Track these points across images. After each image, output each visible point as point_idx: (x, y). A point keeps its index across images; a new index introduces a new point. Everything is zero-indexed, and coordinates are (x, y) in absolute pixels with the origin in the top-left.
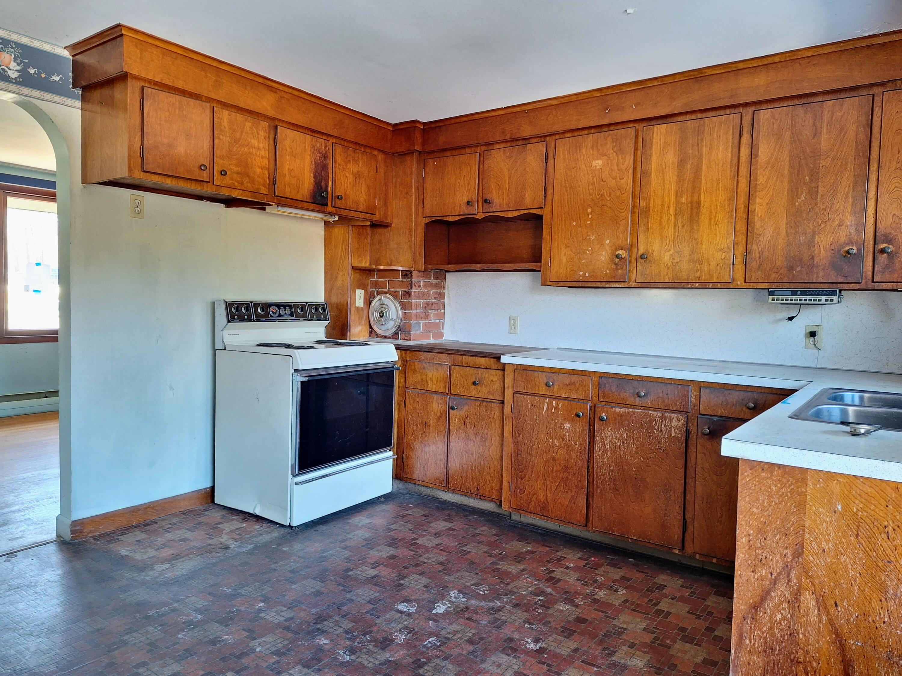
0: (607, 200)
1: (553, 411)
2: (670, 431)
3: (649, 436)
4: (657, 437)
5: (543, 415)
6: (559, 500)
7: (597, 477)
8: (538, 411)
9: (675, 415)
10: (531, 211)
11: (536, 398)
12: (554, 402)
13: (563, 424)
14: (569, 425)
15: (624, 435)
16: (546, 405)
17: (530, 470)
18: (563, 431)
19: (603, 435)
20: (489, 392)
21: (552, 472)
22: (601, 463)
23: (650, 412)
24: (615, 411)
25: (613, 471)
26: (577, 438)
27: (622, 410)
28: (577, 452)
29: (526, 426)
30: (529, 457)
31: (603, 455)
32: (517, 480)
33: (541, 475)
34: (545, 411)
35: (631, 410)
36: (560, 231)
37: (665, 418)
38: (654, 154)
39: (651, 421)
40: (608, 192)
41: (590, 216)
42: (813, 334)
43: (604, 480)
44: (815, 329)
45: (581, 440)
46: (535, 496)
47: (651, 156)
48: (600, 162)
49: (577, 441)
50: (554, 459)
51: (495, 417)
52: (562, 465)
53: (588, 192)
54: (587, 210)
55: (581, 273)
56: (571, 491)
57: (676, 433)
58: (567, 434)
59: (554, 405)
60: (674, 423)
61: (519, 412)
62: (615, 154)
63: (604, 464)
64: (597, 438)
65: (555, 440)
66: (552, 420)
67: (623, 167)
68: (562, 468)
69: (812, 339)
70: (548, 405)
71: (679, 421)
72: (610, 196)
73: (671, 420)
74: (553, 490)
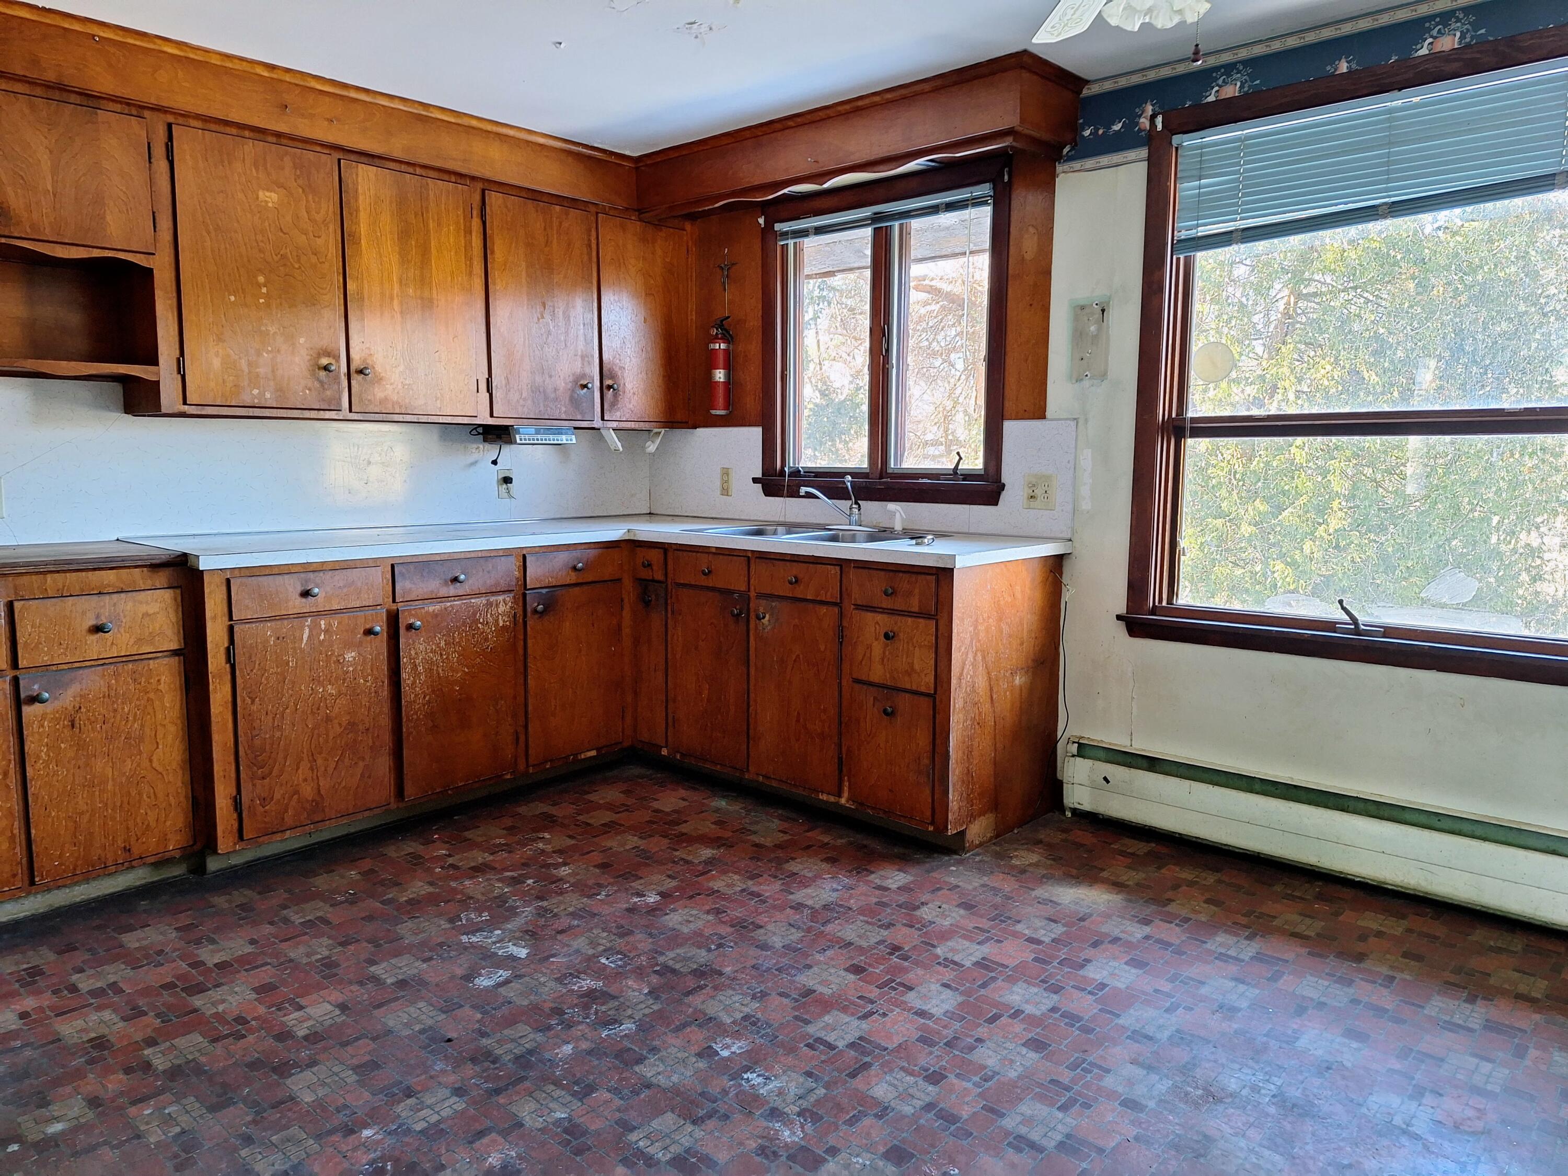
0: (294, 267)
1: (322, 637)
2: (497, 621)
3: (474, 635)
4: (482, 633)
5: (302, 651)
6: (344, 784)
7: (408, 720)
8: (290, 646)
9: (501, 598)
10: (122, 256)
11: (286, 622)
12: (322, 622)
13: (342, 655)
14: (353, 654)
15: (443, 644)
16: (307, 631)
17: (281, 755)
18: (342, 668)
19: (413, 652)
20: (140, 639)
21: (327, 741)
22: (413, 696)
23: (473, 601)
24: (427, 612)
25: (429, 702)
26: (369, 671)
27: (438, 607)
28: (370, 693)
29: (267, 679)
30: (278, 734)
31: (414, 683)
32: (254, 785)
33: (305, 756)
34: (305, 641)
35: (449, 604)
36: (202, 308)
37: (491, 604)
38: (361, 208)
39: (474, 614)
40: (295, 254)
41: (264, 290)
42: (507, 480)
43: (418, 719)
44: (507, 474)
45: (375, 672)
46: (296, 797)
47: (357, 210)
48: (274, 196)
49: (368, 675)
50: (328, 719)
51: (161, 687)
52: (344, 724)
53: (255, 244)
54: (255, 277)
55: (256, 392)
56: (363, 759)
57: (504, 621)
58: (351, 669)
59: (323, 626)
60: (501, 609)
61: (250, 657)
62: (300, 190)
63: (416, 696)
64: (405, 660)
65: (329, 687)
66: (321, 654)
67: (319, 217)
68: (345, 729)
69: (505, 486)
70: (310, 631)
71: (506, 604)
72: (299, 261)
73: (497, 605)
74: (330, 770)
